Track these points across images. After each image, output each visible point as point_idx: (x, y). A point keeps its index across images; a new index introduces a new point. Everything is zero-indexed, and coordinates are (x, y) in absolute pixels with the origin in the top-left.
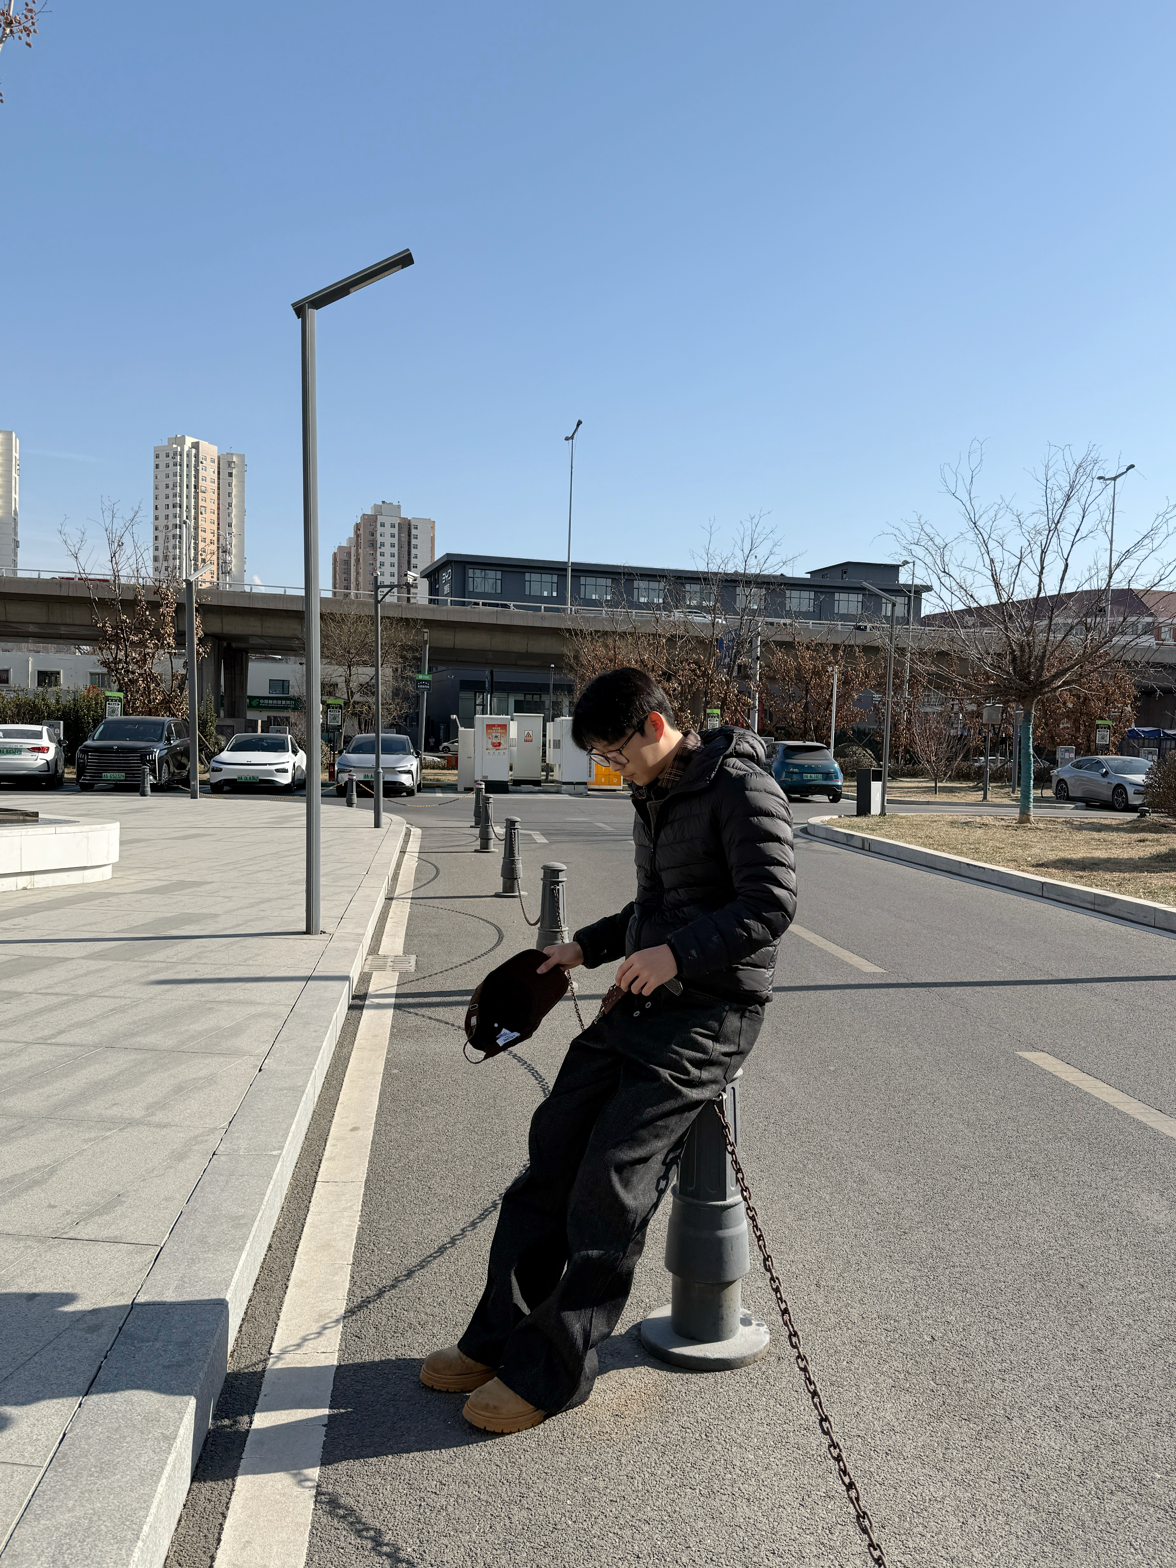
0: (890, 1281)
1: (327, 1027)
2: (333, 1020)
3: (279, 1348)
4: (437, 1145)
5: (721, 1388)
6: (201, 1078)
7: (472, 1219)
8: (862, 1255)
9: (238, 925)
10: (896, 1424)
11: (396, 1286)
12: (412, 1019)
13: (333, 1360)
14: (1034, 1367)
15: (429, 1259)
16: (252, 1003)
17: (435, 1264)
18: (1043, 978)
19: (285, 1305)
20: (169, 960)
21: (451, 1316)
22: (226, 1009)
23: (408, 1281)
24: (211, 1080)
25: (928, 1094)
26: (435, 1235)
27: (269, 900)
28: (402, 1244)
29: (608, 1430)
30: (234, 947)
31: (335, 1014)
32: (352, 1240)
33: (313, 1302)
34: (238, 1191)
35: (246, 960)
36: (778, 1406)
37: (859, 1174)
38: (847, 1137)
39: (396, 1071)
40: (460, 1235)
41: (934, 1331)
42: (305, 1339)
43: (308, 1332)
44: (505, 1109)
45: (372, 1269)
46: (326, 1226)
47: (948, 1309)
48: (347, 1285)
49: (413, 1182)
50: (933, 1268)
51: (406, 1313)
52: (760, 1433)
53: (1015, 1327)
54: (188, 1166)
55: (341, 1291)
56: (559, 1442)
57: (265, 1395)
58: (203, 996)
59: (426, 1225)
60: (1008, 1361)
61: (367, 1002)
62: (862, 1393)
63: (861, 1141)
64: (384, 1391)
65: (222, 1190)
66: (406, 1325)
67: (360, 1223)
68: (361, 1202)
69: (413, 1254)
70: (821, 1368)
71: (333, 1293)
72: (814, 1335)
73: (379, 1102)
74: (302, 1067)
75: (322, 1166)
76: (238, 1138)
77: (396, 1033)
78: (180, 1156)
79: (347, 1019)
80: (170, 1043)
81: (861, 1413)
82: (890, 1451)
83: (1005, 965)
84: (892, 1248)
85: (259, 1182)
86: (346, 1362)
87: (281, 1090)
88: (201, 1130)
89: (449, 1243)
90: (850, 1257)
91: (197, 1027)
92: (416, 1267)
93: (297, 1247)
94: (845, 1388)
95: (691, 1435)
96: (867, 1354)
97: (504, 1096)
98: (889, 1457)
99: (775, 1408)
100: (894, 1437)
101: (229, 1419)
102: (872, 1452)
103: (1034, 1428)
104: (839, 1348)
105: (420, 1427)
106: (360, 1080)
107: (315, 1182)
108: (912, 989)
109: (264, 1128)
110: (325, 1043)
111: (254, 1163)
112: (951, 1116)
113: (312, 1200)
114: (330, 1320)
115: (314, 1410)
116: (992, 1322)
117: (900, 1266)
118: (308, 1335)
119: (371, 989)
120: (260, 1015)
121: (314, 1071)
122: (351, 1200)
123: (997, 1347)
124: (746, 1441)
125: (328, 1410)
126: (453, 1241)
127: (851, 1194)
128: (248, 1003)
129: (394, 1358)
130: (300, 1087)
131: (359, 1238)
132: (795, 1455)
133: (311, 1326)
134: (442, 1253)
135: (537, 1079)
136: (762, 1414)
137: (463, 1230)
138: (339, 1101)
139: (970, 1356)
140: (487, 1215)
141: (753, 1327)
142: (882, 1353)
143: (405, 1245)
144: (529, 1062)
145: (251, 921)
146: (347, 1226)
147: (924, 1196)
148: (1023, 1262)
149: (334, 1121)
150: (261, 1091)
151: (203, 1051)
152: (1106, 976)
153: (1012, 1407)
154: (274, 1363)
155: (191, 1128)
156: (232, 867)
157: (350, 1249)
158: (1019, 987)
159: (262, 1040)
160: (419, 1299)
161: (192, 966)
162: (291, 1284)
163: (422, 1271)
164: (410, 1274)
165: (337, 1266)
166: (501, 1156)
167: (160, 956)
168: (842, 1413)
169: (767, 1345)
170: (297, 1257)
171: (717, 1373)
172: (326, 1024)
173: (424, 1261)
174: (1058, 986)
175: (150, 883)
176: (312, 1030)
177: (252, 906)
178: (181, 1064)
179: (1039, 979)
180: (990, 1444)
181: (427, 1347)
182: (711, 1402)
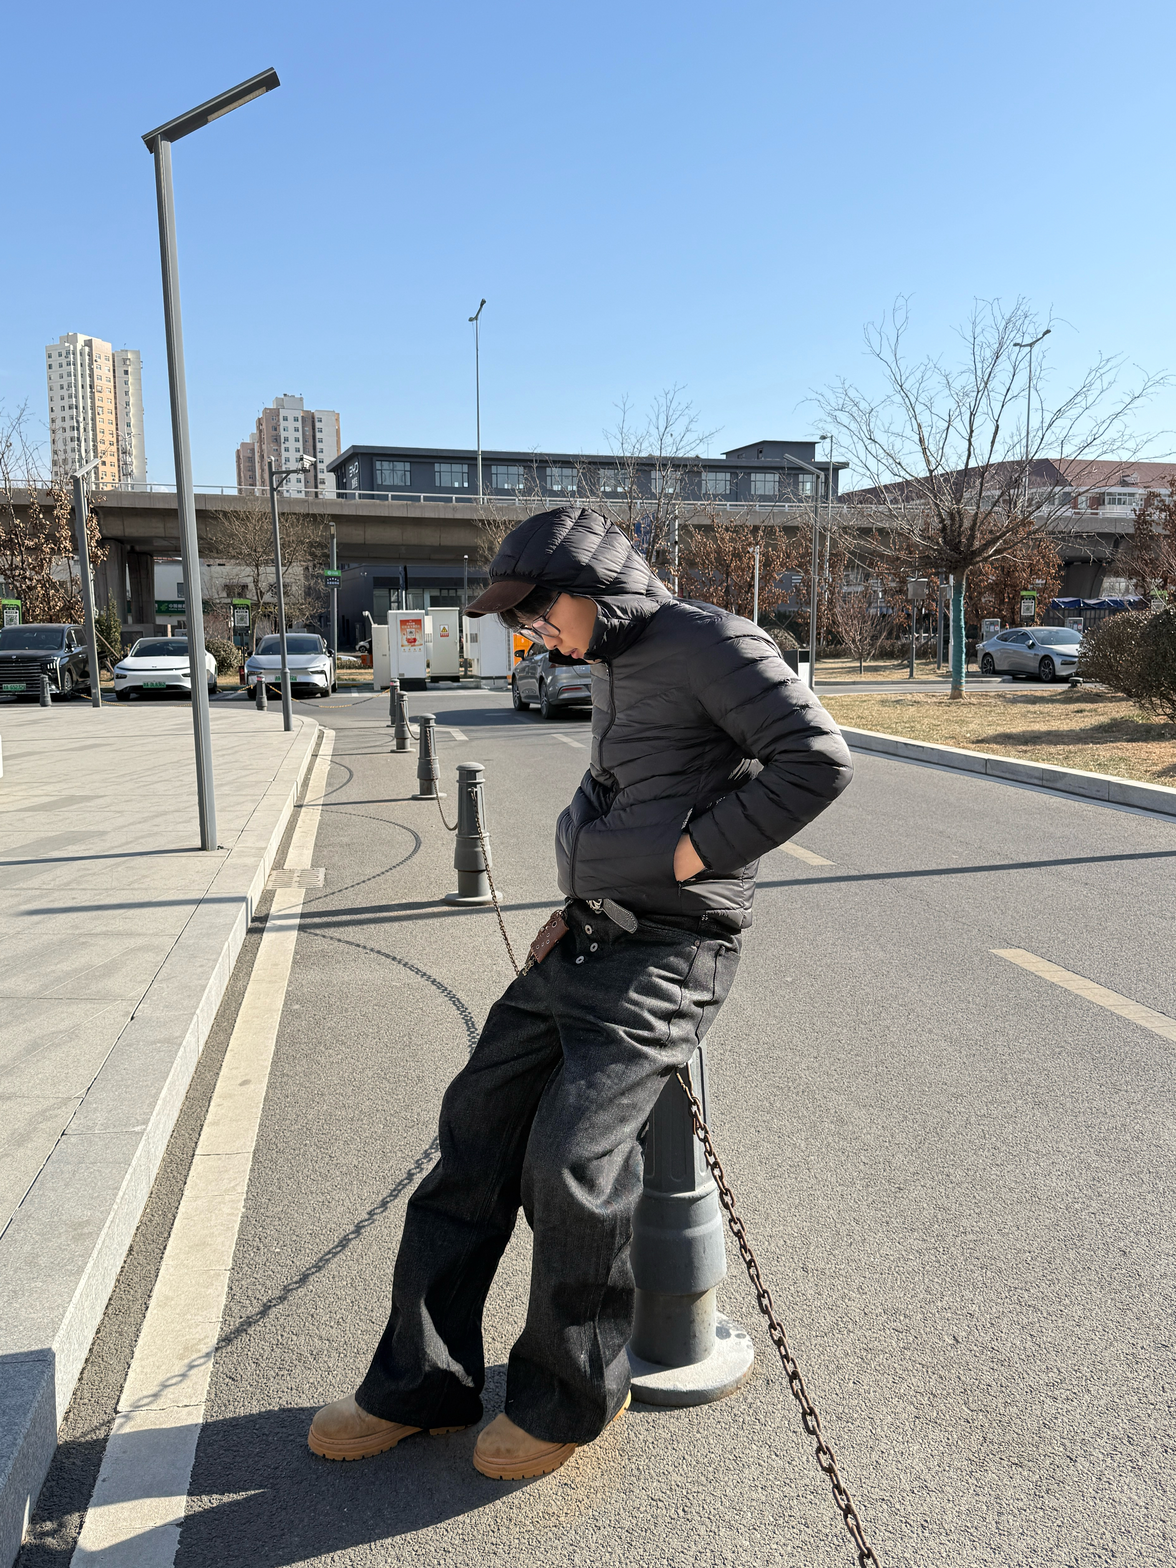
0: (892, 1258)
1: (216, 960)
2: (224, 951)
3: (129, 1403)
4: (341, 1098)
5: (698, 1432)
6: (61, 1032)
7: (381, 1198)
8: (854, 1224)
9: (127, 843)
10: (928, 1477)
11: (285, 1299)
12: (318, 942)
13: (197, 1417)
14: (1089, 1375)
15: (327, 1257)
16: (131, 934)
17: (332, 1265)
18: (1003, 863)
19: (142, 1335)
20: (45, 887)
21: (352, 1339)
22: (102, 942)
23: (299, 1290)
24: (73, 1034)
25: (901, 1006)
26: (335, 1223)
27: (165, 813)
28: (295, 1238)
29: (555, 1509)
30: (119, 869)
31: (226, 944)
32: (233, 1235)
33: (178, 1328)
34: (87, 1185)
35: (132, 882)
36: (774, 1457)
37: (836, 1112)
38: (816, 1064)
39: (297, 1007)
40: (366, 1220)
41: (955, 1328)
42: (164, 1386)
43: (169, 1375)
44: (422, 1049)
45: (255, 1275)
46: (202, 1216)
47: (968, 1295)
48: (223, 1300)
49: (311, 1150)
50: (941, 1237)
51: (295, 1338)
52: (754, 1503)
53: (1054, 1318)
54: (29, 1152)
55: (215, 1309)
56: (491, 1533)
57: (104, 1481)
58: (77, 928)
59: (325, 1210)
60: (1055, 1370)
61: (268, 924)
62: (879, 1430)
63: (833, 1068)
64: (262, 1463)
65: (66, 1185)
66: (294, 1357)
67: (244, 1210)
68: (247, 1181)
69: (308, 1251)
70: (823, 1394)
71: (204, 1313)
72: (808, 1344)
73: (276, 1046)
74: (182, 1012)
75: (203, 1133)
76: (96, 1109)
77: (300, 960)
78: (20, 1139)
79: (244, 946)
80: (31, 987)
81: (882, 1461)
82: (926, 1521)
83: (960, 850)
84: (888, 1211)
85: (114, 1171)
86: (214, 1419)
87: (154, 1043)
88: (52, 1101)
89: (353, 1233)
90: (838, 1226)
91: (66, 966)
92: (310, 1269)
93: (165, 1248)
94: (857, 1423)
95: (664, 1511)
96: (877, 1368)
97: (421, 1032)
98: (927, 1534)
99: (770, 1460)
100: (928, 1499)
101: (51, 1521)
102: (904, 1525)
103: (1106, 1473)
104: (841, 1362)
105: (306, 1520)
106: (255, 1019)
107: (193, 1155)
108: (866, 882)
109: (128, 1095)
110: (212, 980)
111: (111, 1145)
112: (930, 1031)
113: (188, 1182)
114: (200, 1354)
115: (167, 1499)
116: (1024, 1311)
117: (901, 1235)
118: (168, 1379)
119: (274, 910)
120: (140, 949)
121: (195, 1017)
122: (235, 1179)
123: (1037, 1348)
124: (737, 1517)
125: (184, 1498)
126: (358, 1229)
127: (830, 1139)
128: (127, 934)
129: (276, 1409)
130: (177, 1038)
131: (241, 1231)
132: (803, 1537)
133: (173, 1365)
134: (344, 1247)
135: (458, 1009)
136: (755, 1471)
137: (371, 1214)
138: (229, 1049)
139: (1006, 1364)
140: (400, 1191)
141: (733, 1339)
142: (896, 1365)
143: (298, 1239)
144: (449, 988)
145: (142, 837)
146: (229, 1214)
147: (915, 1138)
148: (1047, 1222)
149: (221, 1074)
150: (130, 1045)
151: (68, 996)
152: (1070, 857)
153: (1073, 1441)
154: (121, 1425)
155: (41, 1100)
156: (128, 778)
157: (230, 1247)
158: (979, 874)
159: (139, 979)
160: (312, 1316)
161: (70, 893)
162: (152, 1303)
163: (317, 1274)
164: (304, 1279)
165: (212, 1272)
166: (416, 1110)
167: (35, 882)
168: (857, 1464)
169: (751, 1366)
170: (163, 1263)
171: (691, 1409)
172: (214, 957)
173: (321, 1260)
174: (1021, 871)
175: (36, 799)
176: (198, 964)
177: (145, 820)
178: (40, 1014)
179: (999, 864)
180: (1054, 1503)
181: (321, 1390)
182: (686, 1456)
